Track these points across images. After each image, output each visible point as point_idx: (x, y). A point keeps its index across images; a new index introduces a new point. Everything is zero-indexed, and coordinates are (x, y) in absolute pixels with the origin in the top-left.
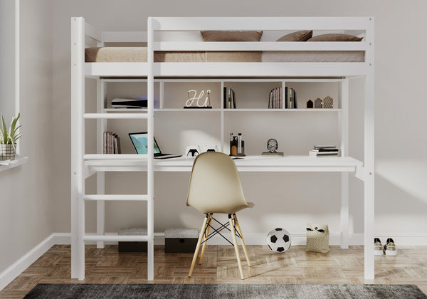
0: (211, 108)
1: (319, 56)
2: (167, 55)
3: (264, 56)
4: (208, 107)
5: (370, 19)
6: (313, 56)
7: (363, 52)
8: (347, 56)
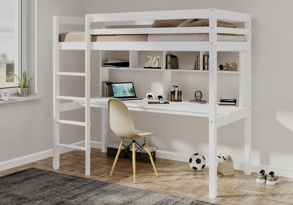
0: (160, 68)
1: (181, 37)
2: (98, 37)
3: (149, 37)
4: (158, 68)
5: (212, 10)
6: (178, 37)
7: (208, 34)
8: (198, 37)
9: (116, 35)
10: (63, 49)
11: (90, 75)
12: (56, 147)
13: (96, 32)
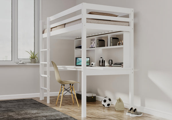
9: (56, 27)
10: (43, 37)
11: (50, 50)
12: (40, 89)
13: (52, 26)
